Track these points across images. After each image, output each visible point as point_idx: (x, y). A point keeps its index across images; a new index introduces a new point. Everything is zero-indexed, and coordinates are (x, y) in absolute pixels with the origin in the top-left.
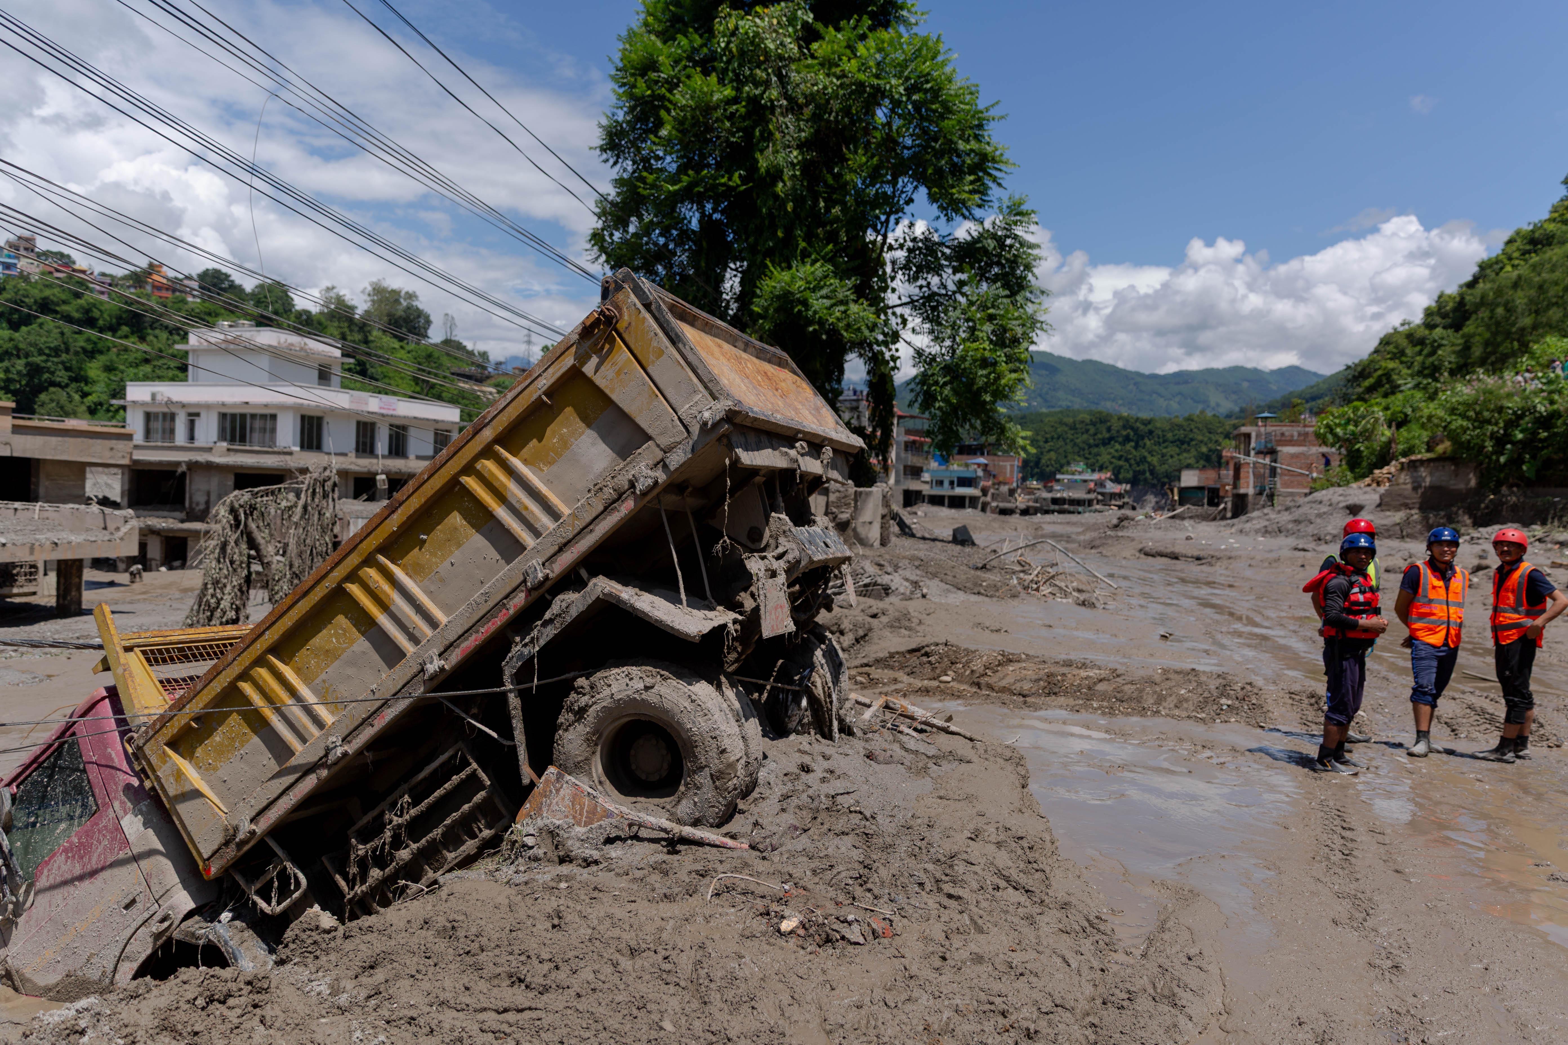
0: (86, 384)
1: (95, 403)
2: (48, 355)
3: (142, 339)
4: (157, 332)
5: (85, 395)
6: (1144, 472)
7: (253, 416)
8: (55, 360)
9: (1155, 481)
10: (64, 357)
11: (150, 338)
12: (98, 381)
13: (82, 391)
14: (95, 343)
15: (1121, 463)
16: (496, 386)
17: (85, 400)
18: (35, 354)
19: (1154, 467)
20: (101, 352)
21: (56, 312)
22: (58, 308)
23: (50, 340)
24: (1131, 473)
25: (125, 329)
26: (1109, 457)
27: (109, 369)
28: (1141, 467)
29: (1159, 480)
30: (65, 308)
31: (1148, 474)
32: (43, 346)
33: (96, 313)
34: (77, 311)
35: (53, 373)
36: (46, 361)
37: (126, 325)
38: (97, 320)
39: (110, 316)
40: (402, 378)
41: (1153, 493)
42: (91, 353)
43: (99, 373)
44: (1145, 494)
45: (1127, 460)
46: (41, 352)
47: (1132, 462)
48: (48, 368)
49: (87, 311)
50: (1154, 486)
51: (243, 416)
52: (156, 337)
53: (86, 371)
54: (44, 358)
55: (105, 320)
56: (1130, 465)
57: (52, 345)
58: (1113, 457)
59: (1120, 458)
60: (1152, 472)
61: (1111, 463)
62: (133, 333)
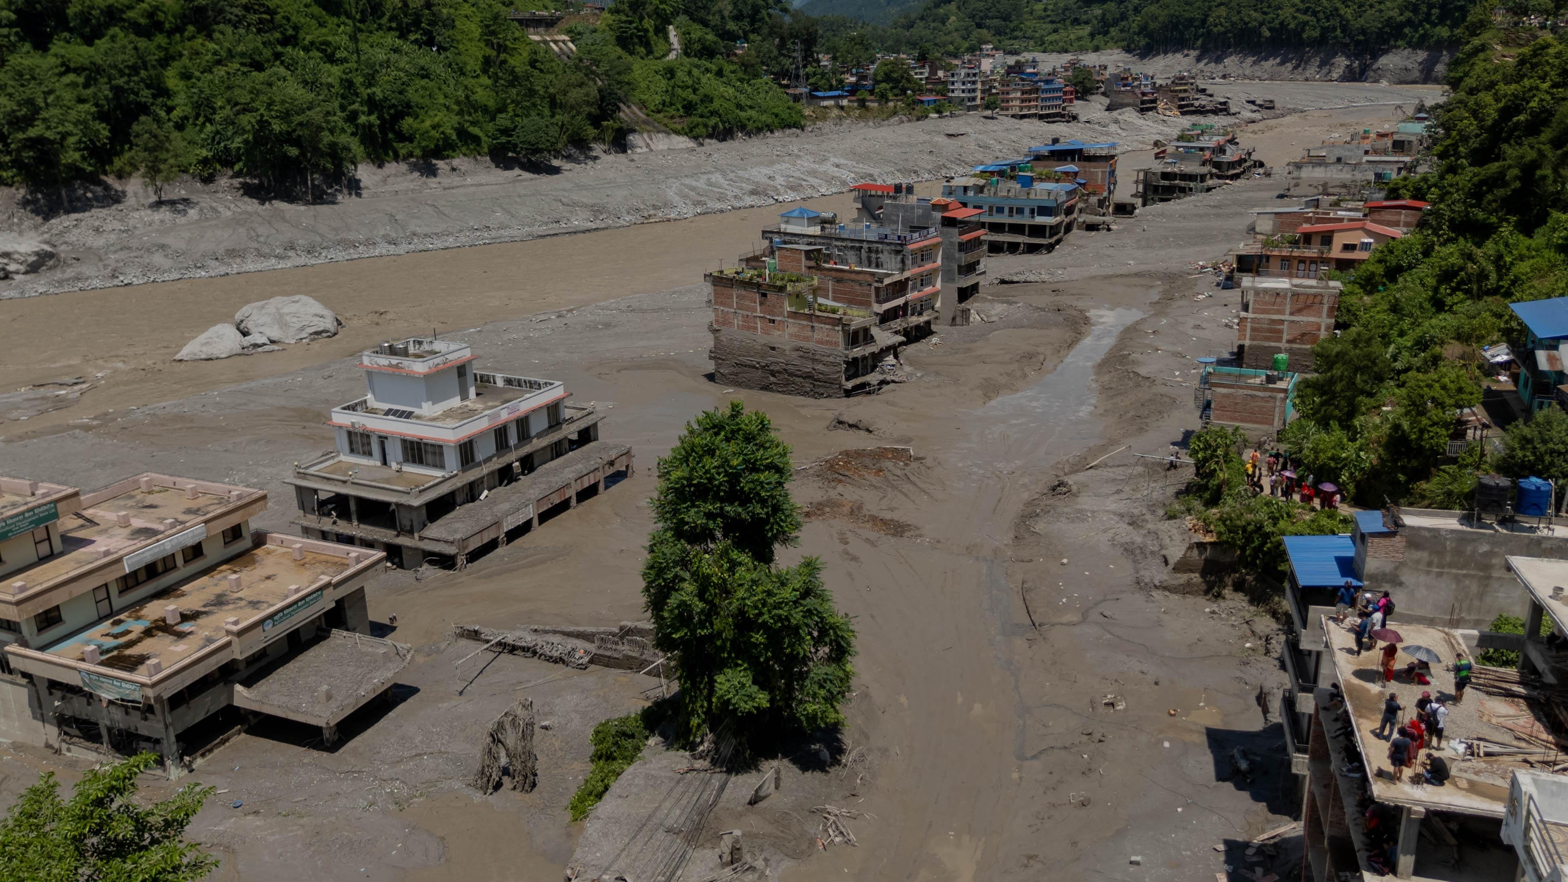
0: (169, 98)
1: (181, 118)
2: (129, 75)
3: (210, 37)
4: (221, 26)
5: (170, 110)
6: (1334, 29)
7: (426, 444)
8: (136, 78)
9: (1347, 40)
10: (143, 73)
11: (216, 35)
12: (178, 92)
13: (166, 105)
14: (166, 49)
15: (1306, 18)
16: (569, 32)
17: (171, 116)
18: (117, 76)
19: (1348, 21)
20: (173, 58)
21: (124, 20)
22: (124, 16)
23: (126, 57)
24: (1318, 30)
25: (191, 28)
26: (1292, 10)
27: (186, 76)
28: (1332, 22)
29: (1352, 39)
30: (131, 14)
31: (1339, 31)
32: (122, 66)
33: (161, 16)
34: (142, 16)
35: (137, 94)
36: (127, 83)
37: (191, 23)
38: (163, 23)
39: (174, 16)
40: (470, 40)
41: (1344, 53)
42: (165, 62)
43: (176, 81)
44: (1334, 55)
45: (1315, 14)
46: (122, 74)
47: (1321, 15)
48: (132, 89)
49: (151, 15)
50: (1346, 45)
51: (418, 444)
52: (222, 33)
53: (164, 83)
54: (125, 79)
55: (170, 23)
56: (1318, 21)
57: (130, 64)
58: (1298, 10)
59: (1305, 12)
60: (1345, 28)
61: (1295, 18)
62: (199, 32)
